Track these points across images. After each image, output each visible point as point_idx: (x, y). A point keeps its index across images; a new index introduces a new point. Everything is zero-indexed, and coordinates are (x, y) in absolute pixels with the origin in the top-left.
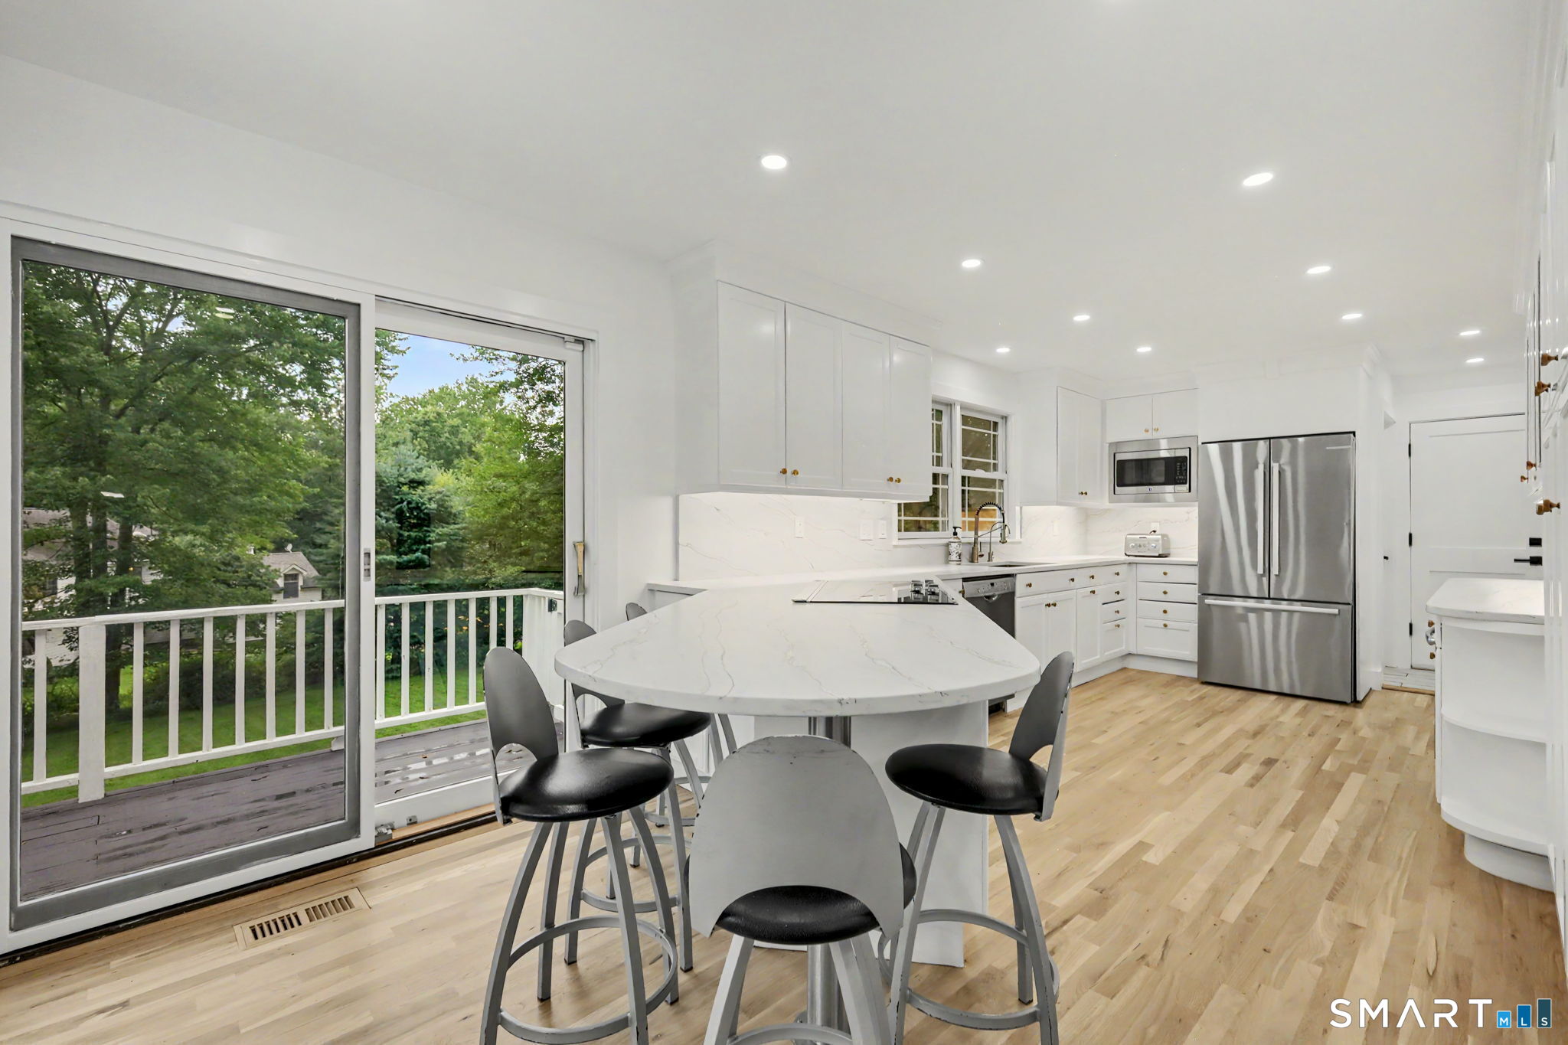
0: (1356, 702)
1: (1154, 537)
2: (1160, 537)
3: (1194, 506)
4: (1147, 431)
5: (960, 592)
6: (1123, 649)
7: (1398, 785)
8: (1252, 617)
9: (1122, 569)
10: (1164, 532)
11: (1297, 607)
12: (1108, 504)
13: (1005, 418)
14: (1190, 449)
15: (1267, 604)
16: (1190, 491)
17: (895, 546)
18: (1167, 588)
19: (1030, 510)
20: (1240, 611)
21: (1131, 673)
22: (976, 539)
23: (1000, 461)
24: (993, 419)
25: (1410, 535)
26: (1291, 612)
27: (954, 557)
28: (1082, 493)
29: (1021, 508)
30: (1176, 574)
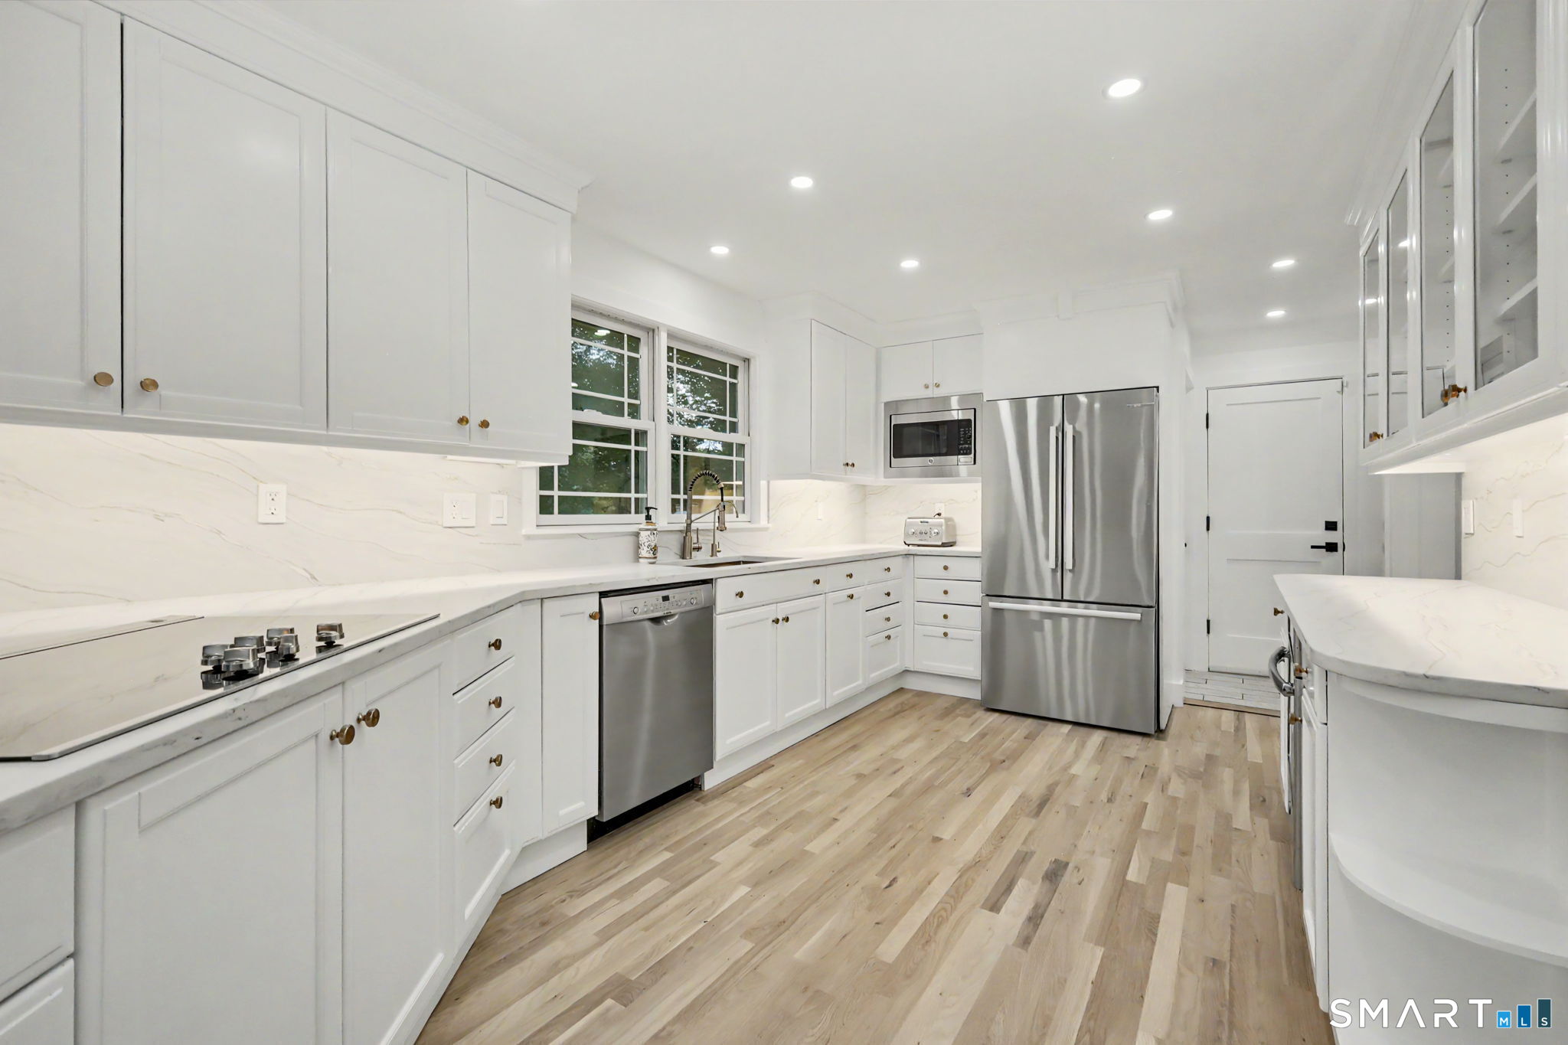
0: (1160, 732)
1: (938, 520)
2: (943, 520)
3: (976, 482)
4: (927, 387)
5: (592, 616)
6: (896, 666)
7: (1233, 906)
8: (1048, 624)
9: (895, 564)
10: (948, 516)
11: (1094, 611)
12: (883, 479)
13: (747, 360)
14: (975, 409)
15: (1064, 608)
16: (975, 463)
17: (528, 537)
18: (946, 585)
19: (781, 486)
20: (1035, 617)
21: (909, 696)
22: (689, 526)
23: (741, 420)
24: (729, 361)
25: (1208, 518)
26: (1087, 617)
27: (644, 552)
28: (847, 464)
29: (769, 482)
30: (958, 568)
